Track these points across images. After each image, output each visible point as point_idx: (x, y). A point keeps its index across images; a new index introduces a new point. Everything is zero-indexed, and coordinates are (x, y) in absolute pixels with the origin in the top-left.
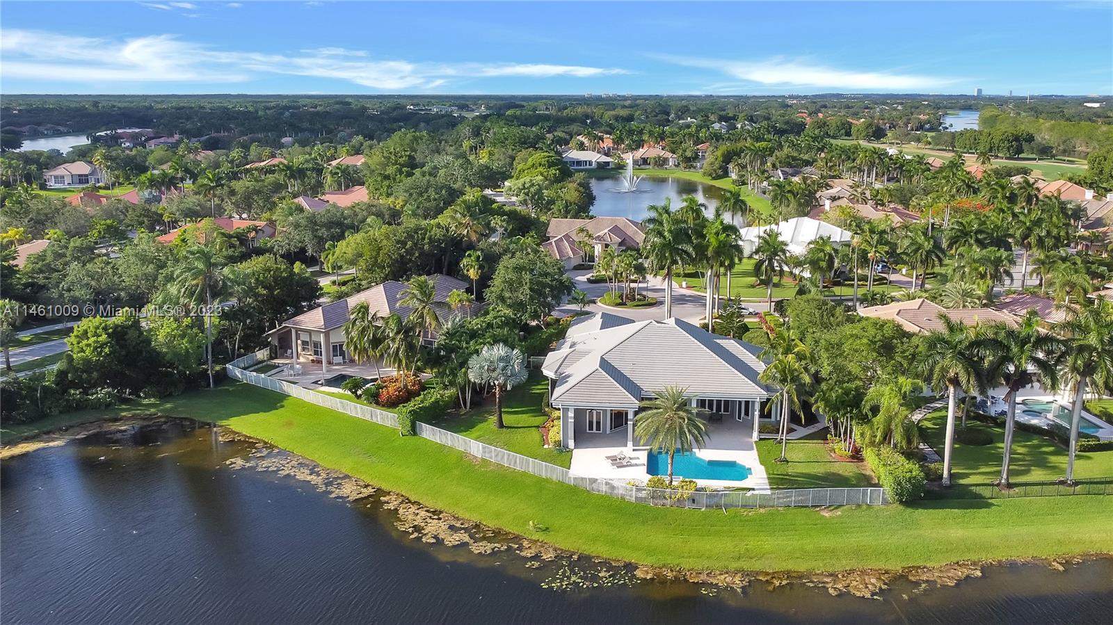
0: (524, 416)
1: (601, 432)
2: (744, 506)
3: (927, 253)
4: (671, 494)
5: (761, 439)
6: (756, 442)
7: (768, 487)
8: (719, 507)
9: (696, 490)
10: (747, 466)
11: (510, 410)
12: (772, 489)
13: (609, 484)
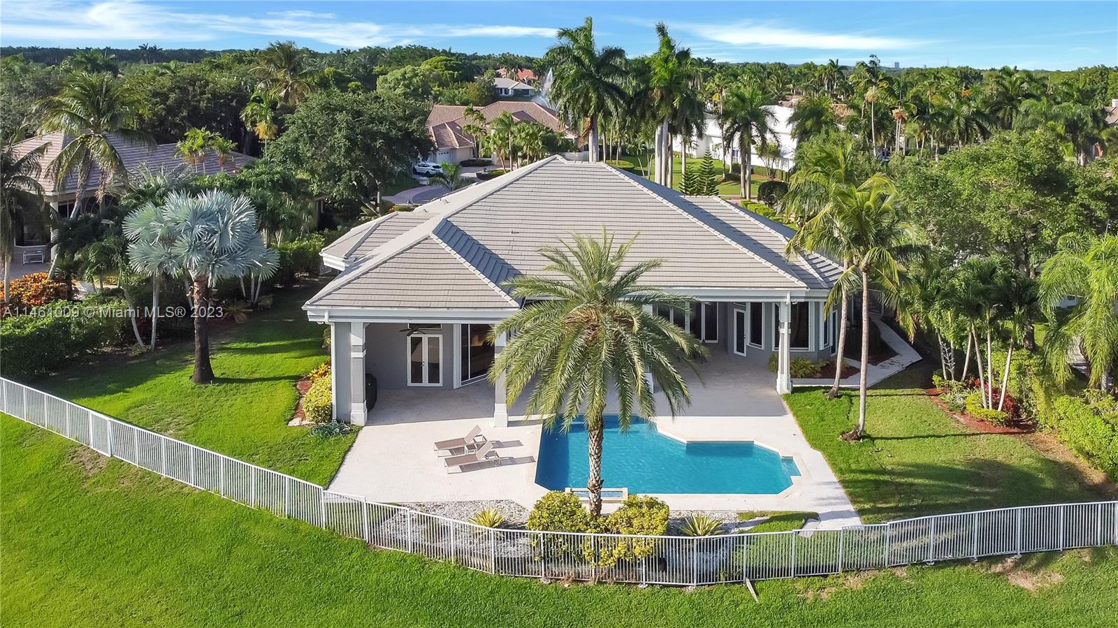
0: (278, 357)
1: (440, 384)
2: (802, 571)
3: (966, 119)
4: (598, 545)
5: (795, 390)
6: (786, 397)
7: (851, 508)
8: (735, 578)
9: (669, 531)
10: (782, 454)
11: (252, 345)
12: (861, 512)
13: (428, 520)
